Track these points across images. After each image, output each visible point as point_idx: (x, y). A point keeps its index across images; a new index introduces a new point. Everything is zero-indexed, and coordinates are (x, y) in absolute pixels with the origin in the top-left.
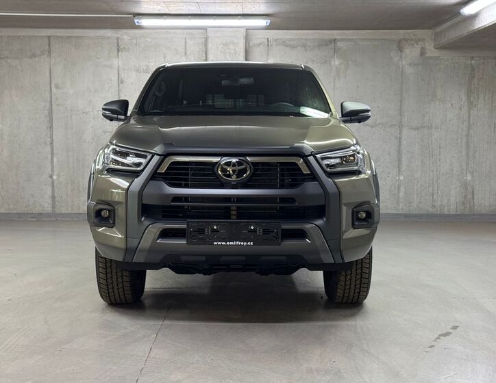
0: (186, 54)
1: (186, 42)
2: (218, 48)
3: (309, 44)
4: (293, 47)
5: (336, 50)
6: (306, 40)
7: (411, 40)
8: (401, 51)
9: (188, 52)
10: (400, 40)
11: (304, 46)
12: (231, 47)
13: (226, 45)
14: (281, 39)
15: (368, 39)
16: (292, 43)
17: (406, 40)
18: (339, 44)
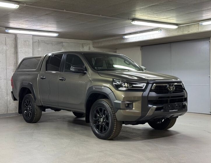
0: (6, 44)
1: (6, 39)
2: (22, 42)
3: (53, 43)
4: (48, 44)
5: (63, 46)
6: (52, 41)
7: (86, 44)
8: (83, 48)
9: (7, 43)
10: (83, 44)
11: (52, 44)
12: (27, 42)
13: (25, 41)
14: (43, 40)
15: (73, 43)
16: (47, 42)
17: (84, 44)
18: (64, 44)
